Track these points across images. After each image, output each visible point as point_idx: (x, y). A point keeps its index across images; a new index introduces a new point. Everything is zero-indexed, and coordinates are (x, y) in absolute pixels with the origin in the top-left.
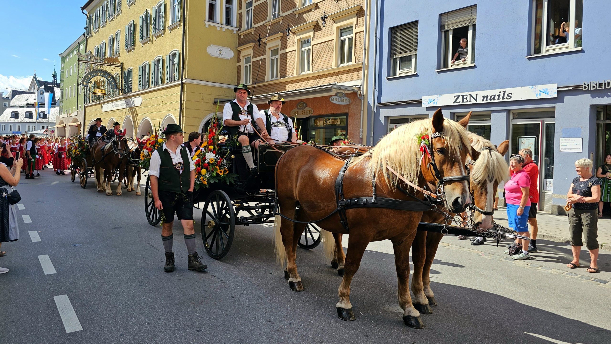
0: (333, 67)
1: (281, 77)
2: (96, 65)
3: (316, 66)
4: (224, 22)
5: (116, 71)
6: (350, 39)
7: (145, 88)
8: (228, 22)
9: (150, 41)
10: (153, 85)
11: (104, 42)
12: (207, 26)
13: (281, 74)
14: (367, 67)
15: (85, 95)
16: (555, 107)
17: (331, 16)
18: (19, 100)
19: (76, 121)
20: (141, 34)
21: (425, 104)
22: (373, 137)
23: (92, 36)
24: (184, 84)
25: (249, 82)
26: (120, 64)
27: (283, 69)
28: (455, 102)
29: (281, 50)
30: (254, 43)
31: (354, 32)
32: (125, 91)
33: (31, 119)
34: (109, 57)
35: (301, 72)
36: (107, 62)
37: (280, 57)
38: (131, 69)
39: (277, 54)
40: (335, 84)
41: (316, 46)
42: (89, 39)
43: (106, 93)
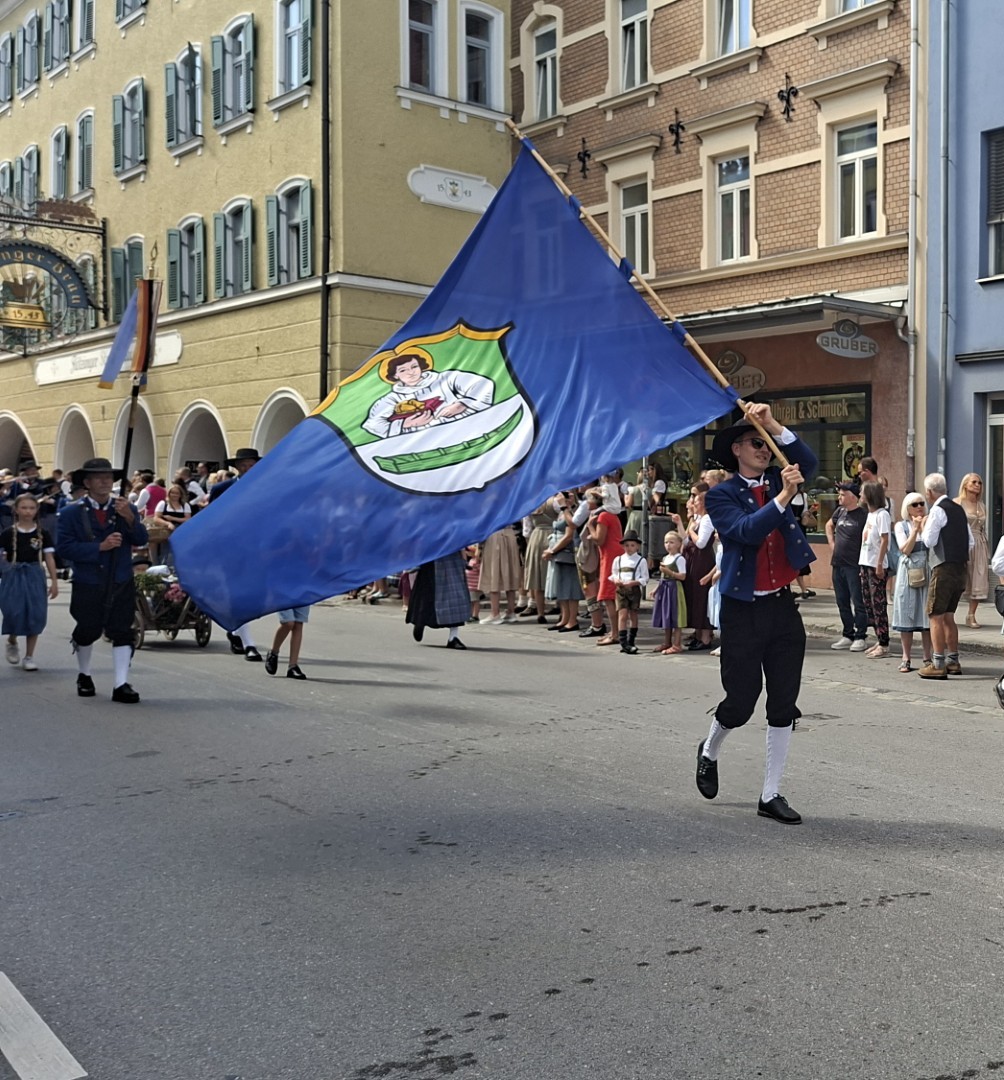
0: (821, 243)
2: (7, 225)
3: (769, 241)
4: (462, 92)
5: (81, 248)
6: (870, 167)
7: (192, 302)
8: (477, 92)
9: (204, 146)
10: (223, 295)
11: (33, 147)
12: (406, 104)
13: (660, 262)
17: (807, 90)
20: (170, 125)
22: (946, 453)
24: (332, 292)
26: (95, 224)
27: (663, 246)
29: (654, 187)
30: (566, 166)
31: (881, 141)
34: (54, 199)
35: (724, 257)
36: (51, 216)
37: (654, 210)
38: (137, 240)
39: (644, 201)
40: (832, 295)
41: (766, 180)
43: (49, 320)
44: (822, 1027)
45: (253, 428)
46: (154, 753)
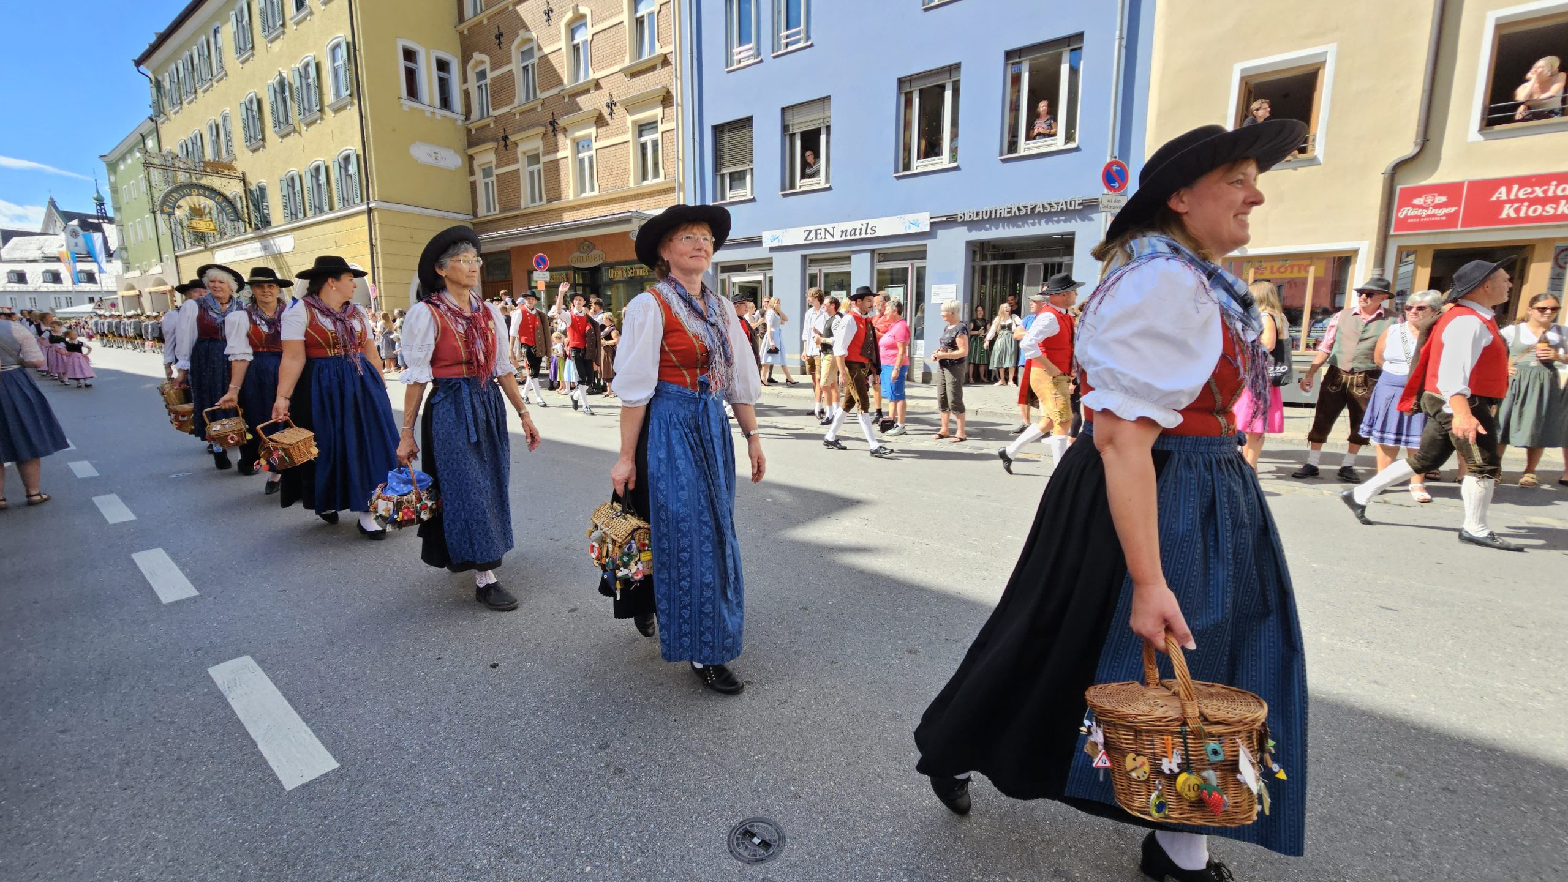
0: (632, 184)
1: (549, 201)
2: (187, 174)
3: (604, 184)
4: (437, 102)
5: (233, 189)
6: (655, 144)
7: (297, 218)
8: (445, 103)
9: (295, 131)
10: (313, 214)
11: (197, 132)
12: (406, 108)
13: (550, 195)
14: (682, 187)
15: (172, 233)
16: (925, 245)
17: (622, 103)
18: (21, 247)
19: (162, 282)
20: (274, 119)
21: (767, 243)
23: (168, 119)
24: (373, 211)
25: (495, 210)
26: (238, 174)
27: (549, 187)
28: (806, 239)
29: (546, 155)
30: (496, 144)
31: (660, 130)
32: (256, 225)
33: (59, 285)
34: (212, 160)
35: (581, 192)
36: (212, 170)
37: (544, 167)
38: (263, 184)
39: (539, 162)
40: (637, 211)
41: (601, 151)
42: (163, 126)
43: (218, 228)
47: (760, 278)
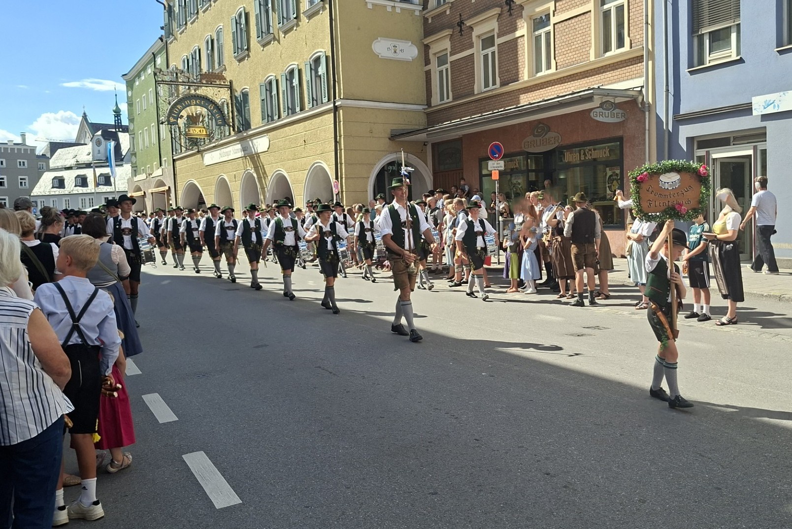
0: (592, 58)
1: (504, 84)
3: (562, 60)
5: (221, 96)
6: (620, 9)
7: (273, 120)
9: (274, 39)
10: (287, 115)
11: (197, 47)
12: (369, 6)
13: (502, 78)
14: (651, 55)
15: (172, 141)
18: (63, 157)
19: (162, 184)
20: (258, 30)
21: (757, 111)
23: (175, 39)
24: (338, 109)
25: (448, 98)
26: (226, 83)
27: (503, 69)
29: (498, 37)
30: (452, 30)
32: (238, 128)
33: (86, 188)
34: (207, 72)
35: (537, 72)
36: (206, 81)
37: (499, 50)
38: (246, 90)
39: (493, 45)
40: (599, 87)
41: (559, 25)
42: (171, 45)
43: (208, 133)
44: (606, 499)
45: (304, 182)
46: (266, 346)
47: (750, 152)
